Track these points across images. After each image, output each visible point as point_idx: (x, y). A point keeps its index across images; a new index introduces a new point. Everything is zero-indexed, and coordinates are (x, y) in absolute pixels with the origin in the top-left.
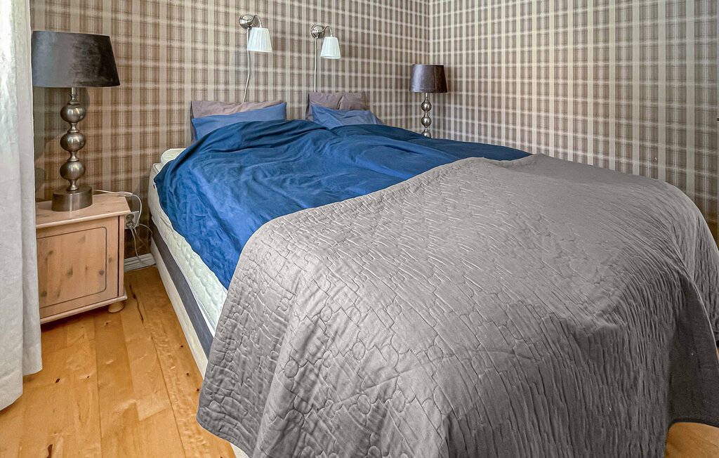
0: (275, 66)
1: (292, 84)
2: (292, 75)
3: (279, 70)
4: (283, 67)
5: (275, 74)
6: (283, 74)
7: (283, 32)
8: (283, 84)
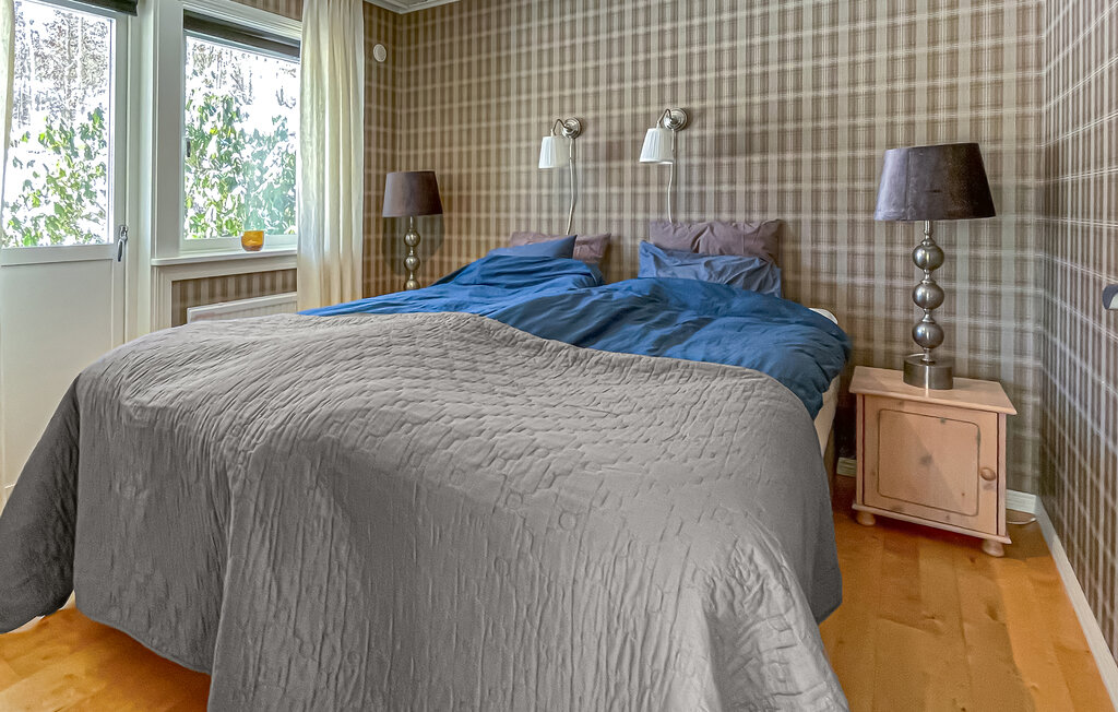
0: (609, 184)
1: (634, 210)
2: (634, 195)
3: (615, 190)
4: (621, 185)
5: (609, 196)
6: (621, 195)
7: (621, 133)
8: (620, 210)
